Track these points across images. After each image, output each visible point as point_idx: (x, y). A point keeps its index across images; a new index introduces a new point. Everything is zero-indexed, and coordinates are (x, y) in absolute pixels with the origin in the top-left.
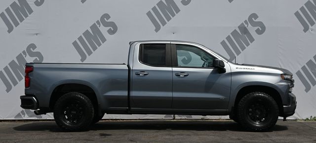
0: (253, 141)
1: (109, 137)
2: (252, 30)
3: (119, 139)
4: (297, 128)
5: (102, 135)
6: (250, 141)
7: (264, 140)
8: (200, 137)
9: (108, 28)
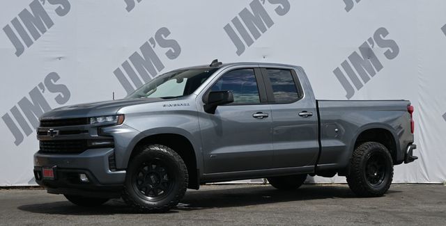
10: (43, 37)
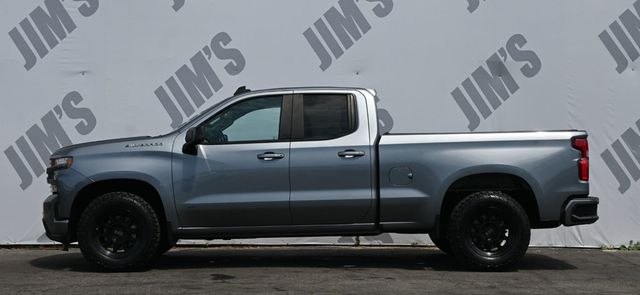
0: (522, 291)
1: (231, 281)
2: (514, 67)
3: (251, 286)
4: (605, 265)
5: (217, 277)
6: (515, 291)
7: (541, 289)
8: (414, 281)
9: (227, 62)
10: (62, 44)
